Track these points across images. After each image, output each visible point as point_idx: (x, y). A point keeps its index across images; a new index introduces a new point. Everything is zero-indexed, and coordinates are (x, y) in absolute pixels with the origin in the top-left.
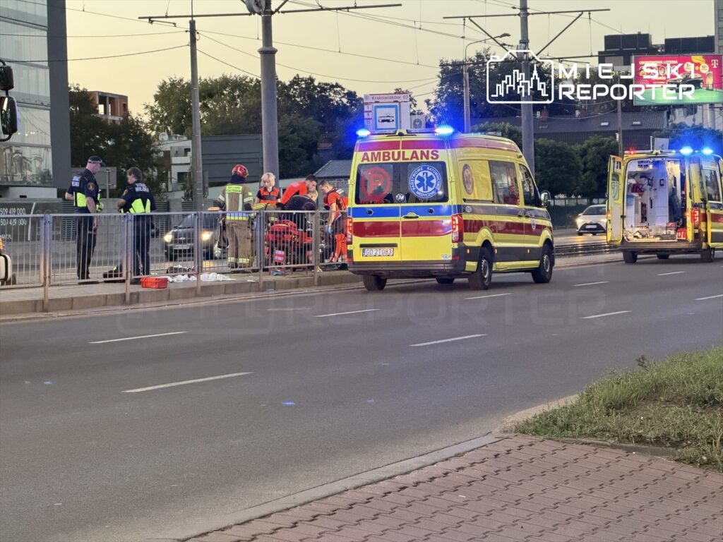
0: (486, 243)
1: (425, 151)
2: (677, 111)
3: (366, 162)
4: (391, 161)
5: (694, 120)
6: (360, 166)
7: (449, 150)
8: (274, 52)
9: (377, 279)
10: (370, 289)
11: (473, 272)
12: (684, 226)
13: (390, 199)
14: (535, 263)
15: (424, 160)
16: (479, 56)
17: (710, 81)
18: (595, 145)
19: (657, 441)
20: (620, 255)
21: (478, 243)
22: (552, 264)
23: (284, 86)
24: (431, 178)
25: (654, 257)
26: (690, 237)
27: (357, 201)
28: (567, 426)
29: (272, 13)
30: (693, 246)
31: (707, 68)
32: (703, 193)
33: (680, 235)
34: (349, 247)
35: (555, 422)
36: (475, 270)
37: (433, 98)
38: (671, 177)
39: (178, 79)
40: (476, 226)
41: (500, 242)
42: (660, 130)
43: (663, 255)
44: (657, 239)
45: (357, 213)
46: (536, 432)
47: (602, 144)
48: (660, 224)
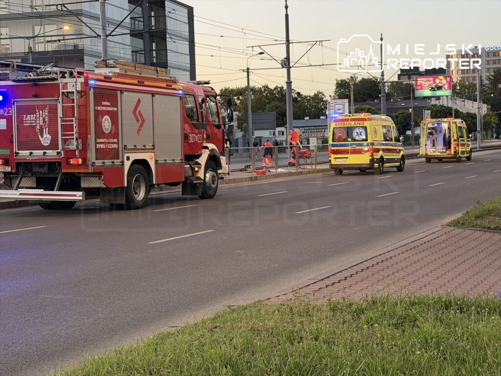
0: (382, 157)
1: (359, 122)
2: (432, 99)
3: (336, 126)
4: (346, 126)
5: (439, 102)
6: (334, 128)
7: (368, 122)
8: (291, 82)
9: (339, 170)
10: (337, 174)
11: (376, 168)
12: (450, 148)
13: (345, 140)
14: (398, 164)
15: (359, 125)
16: (352, 77)
17: (446, 86)
18: (402, 114)
19: (495, 229)
20: (424, 159)
21: (379, 157)
22: (404, 164)
23: (271, 90)
24: (361, 132)
25: (437, 160)
26: (453, 153)
27: (333, 141)
28: (463, 224)
29: (291, 67)
30: (454, 156)
31: (445, 81)
32: (457, 135)
33: (448, 152)
34: (330, 159)
35: (459, 223)
36: (377, 167)
37: (333, 94)
38: (444, 129)
39: (227, 87)
40: (378, 151)
41: (387, 156)
42: (427, 107)
43: (440, 160)
44: (439, 154)
45: (333, 146)
46: (454, 226)
47: (404, 113)
48: (440, 148)
